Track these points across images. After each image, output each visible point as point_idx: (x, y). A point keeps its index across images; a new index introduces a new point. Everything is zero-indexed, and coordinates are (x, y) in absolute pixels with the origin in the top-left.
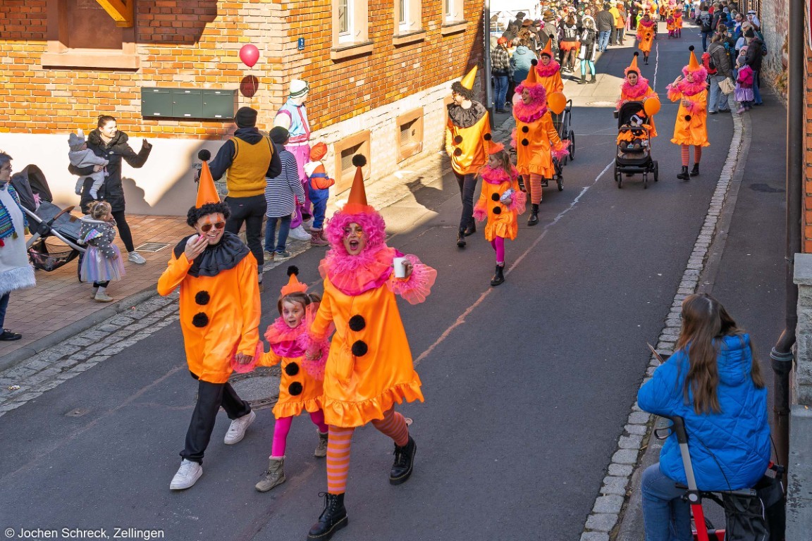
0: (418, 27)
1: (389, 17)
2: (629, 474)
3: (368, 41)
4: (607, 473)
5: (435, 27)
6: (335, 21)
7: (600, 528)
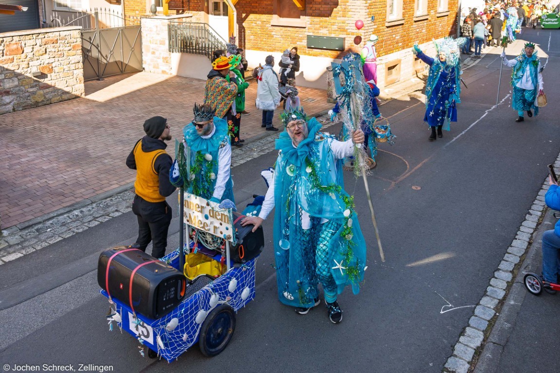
0: (426, 13)
1: (412, 8)
2: (531, 233)
3: (402, 18)
4: (519, 230)
5: (434, 13)
6: (388, 9)
7: (515, 254)
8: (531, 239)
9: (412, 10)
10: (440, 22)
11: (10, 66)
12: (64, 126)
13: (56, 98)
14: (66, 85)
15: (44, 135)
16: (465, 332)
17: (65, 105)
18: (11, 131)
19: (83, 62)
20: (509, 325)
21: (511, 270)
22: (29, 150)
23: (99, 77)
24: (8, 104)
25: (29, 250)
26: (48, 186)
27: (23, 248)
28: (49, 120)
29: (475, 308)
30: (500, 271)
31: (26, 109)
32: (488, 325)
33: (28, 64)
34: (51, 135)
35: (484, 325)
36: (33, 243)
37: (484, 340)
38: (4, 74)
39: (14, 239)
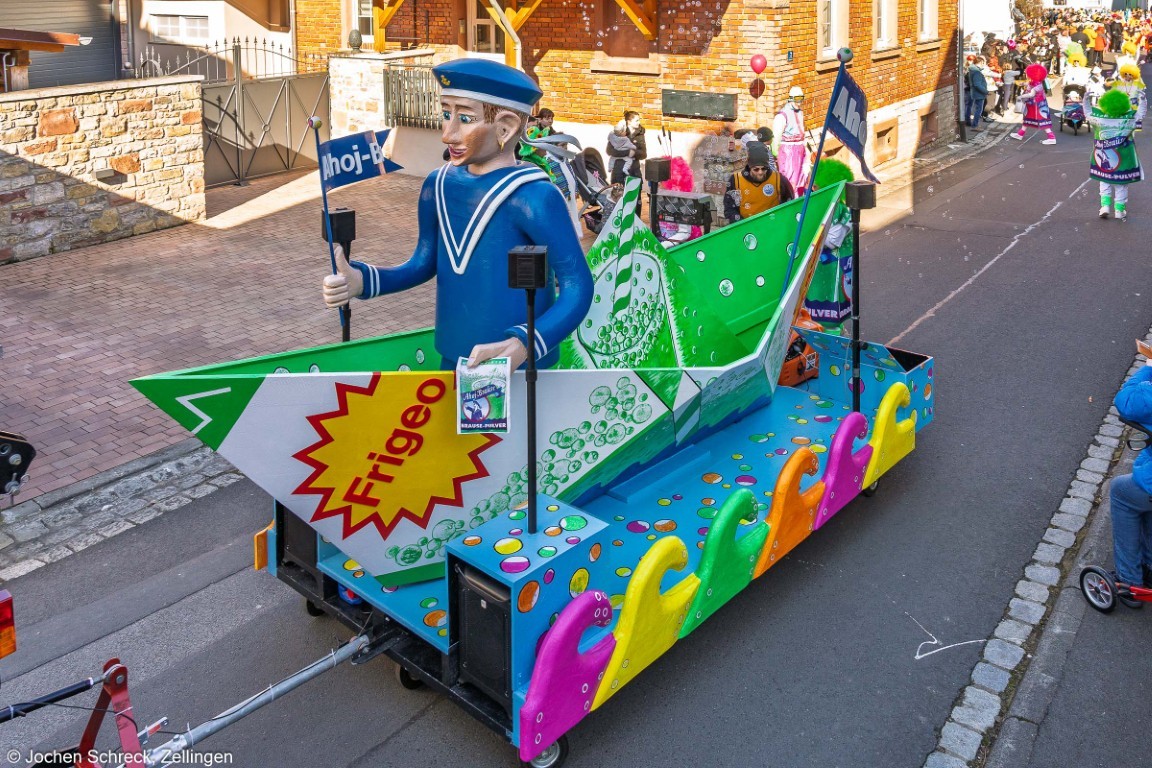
0: (894, 44)
1: (868, 34)
2: (1098, 482)
4: (1074, 477)
5: (910, 44)
6: (820, 37)
7: (1066, 527)
8: (1097, 495)
9: (867, 38)
10: (924, 62)
11: (48, 160)
12: (157, 284)
13: (143, 225)
14: (167, 197)
15: (113, 303)
16: (964, 698)
17: (163, 239)
18: (44, 294)
19: (206, 150)
20: (1051, 679)
21: (1058, 561)
22: (79, 336)
23: (239, 180)
24: (41, 237)
25: (59, 553)
26: (112, 412)
27: (45, 550)
28: (125, 270)
29: (985, 644)
30: (1037, 565)
31: (78, 247)
32: (1010, 682)
33: (88, 153)
34: (127, 302)
35: (1002, 681)
36: (68, 536)
37: (1001, 714)
38: (35, 176)
39: (28, 530)
